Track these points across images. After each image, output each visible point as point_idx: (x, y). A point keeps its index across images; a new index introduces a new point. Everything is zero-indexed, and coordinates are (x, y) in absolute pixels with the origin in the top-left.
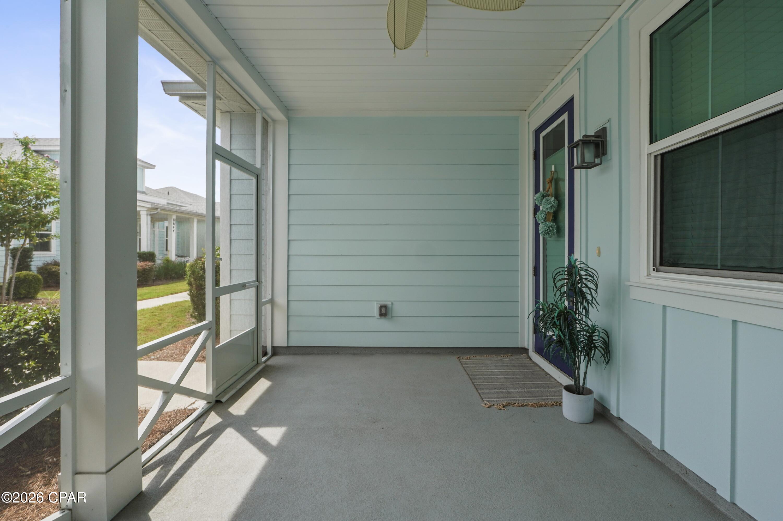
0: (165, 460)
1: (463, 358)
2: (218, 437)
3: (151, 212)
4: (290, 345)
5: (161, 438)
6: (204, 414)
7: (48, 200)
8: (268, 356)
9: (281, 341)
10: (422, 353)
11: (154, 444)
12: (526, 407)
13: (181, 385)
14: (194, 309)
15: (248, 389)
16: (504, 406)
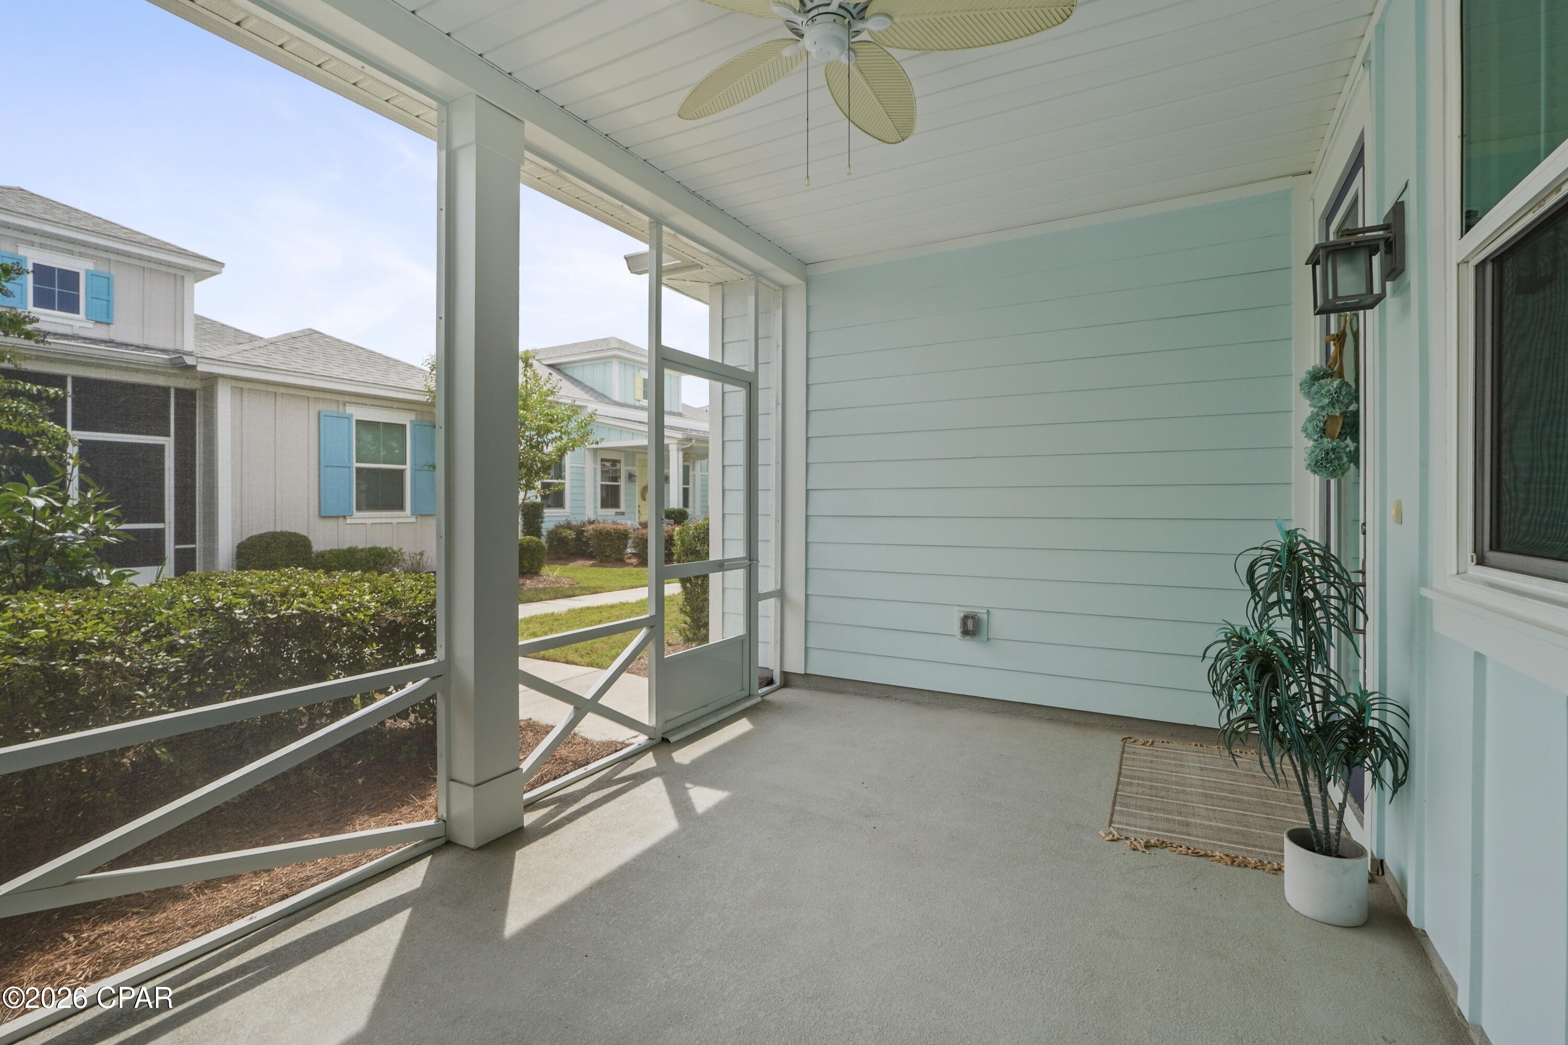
0: (565, 799)
1: (1135, 741)
2: (639, 785)
3: (683, 445)
4: (808, 672)
5: (571, 771)
6: (639, 753)
7: (550, 436)
8: (774, 686)
9: (795, 665)
10: (1050, 719)
11: (560, 776)
12: (1203, 859)
13: (600, 702)
14: (686, 599)
15: (714, 731)
16: (1148, 846)
